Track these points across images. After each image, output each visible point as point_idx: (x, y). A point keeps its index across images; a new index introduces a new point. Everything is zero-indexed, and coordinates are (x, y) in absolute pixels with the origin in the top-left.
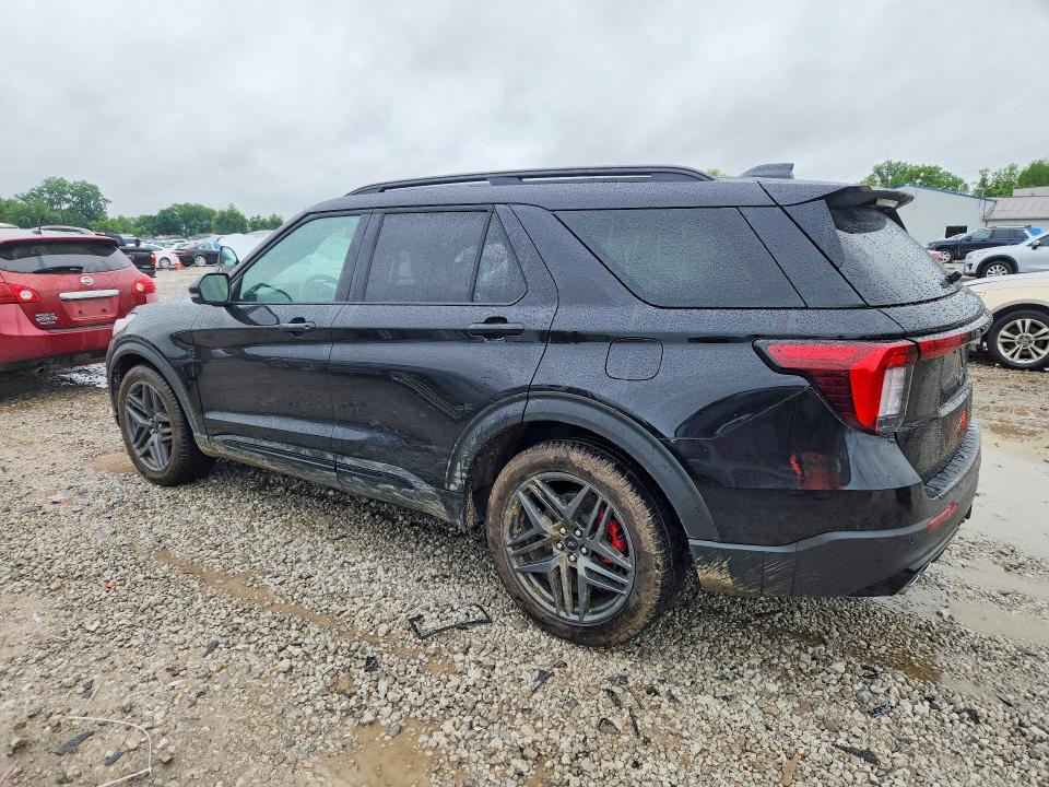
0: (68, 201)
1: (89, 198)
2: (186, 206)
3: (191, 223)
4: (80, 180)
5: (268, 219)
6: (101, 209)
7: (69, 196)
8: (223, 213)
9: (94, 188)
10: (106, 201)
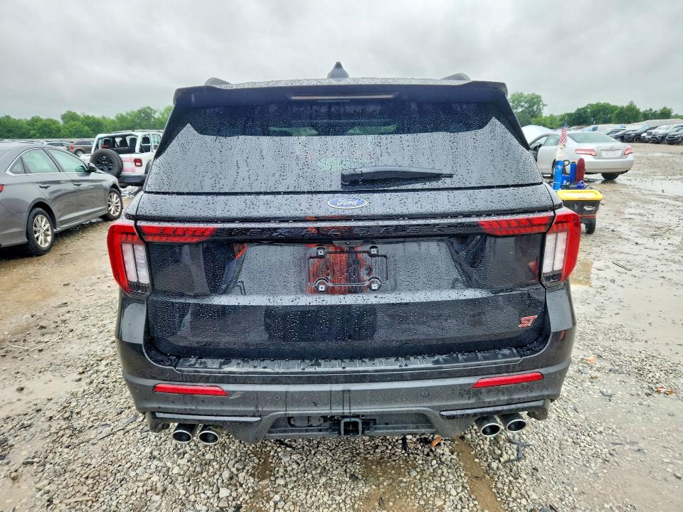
0: (522, 106)
1: (534, 104)
2: (597, 104)
3: (598, 117)
4: (531, 93)
5: (658, 111)
6: (540, 110)
7: (523, 103)
8: (622, 108)
9: (539, 97)
10: (544, 105)
